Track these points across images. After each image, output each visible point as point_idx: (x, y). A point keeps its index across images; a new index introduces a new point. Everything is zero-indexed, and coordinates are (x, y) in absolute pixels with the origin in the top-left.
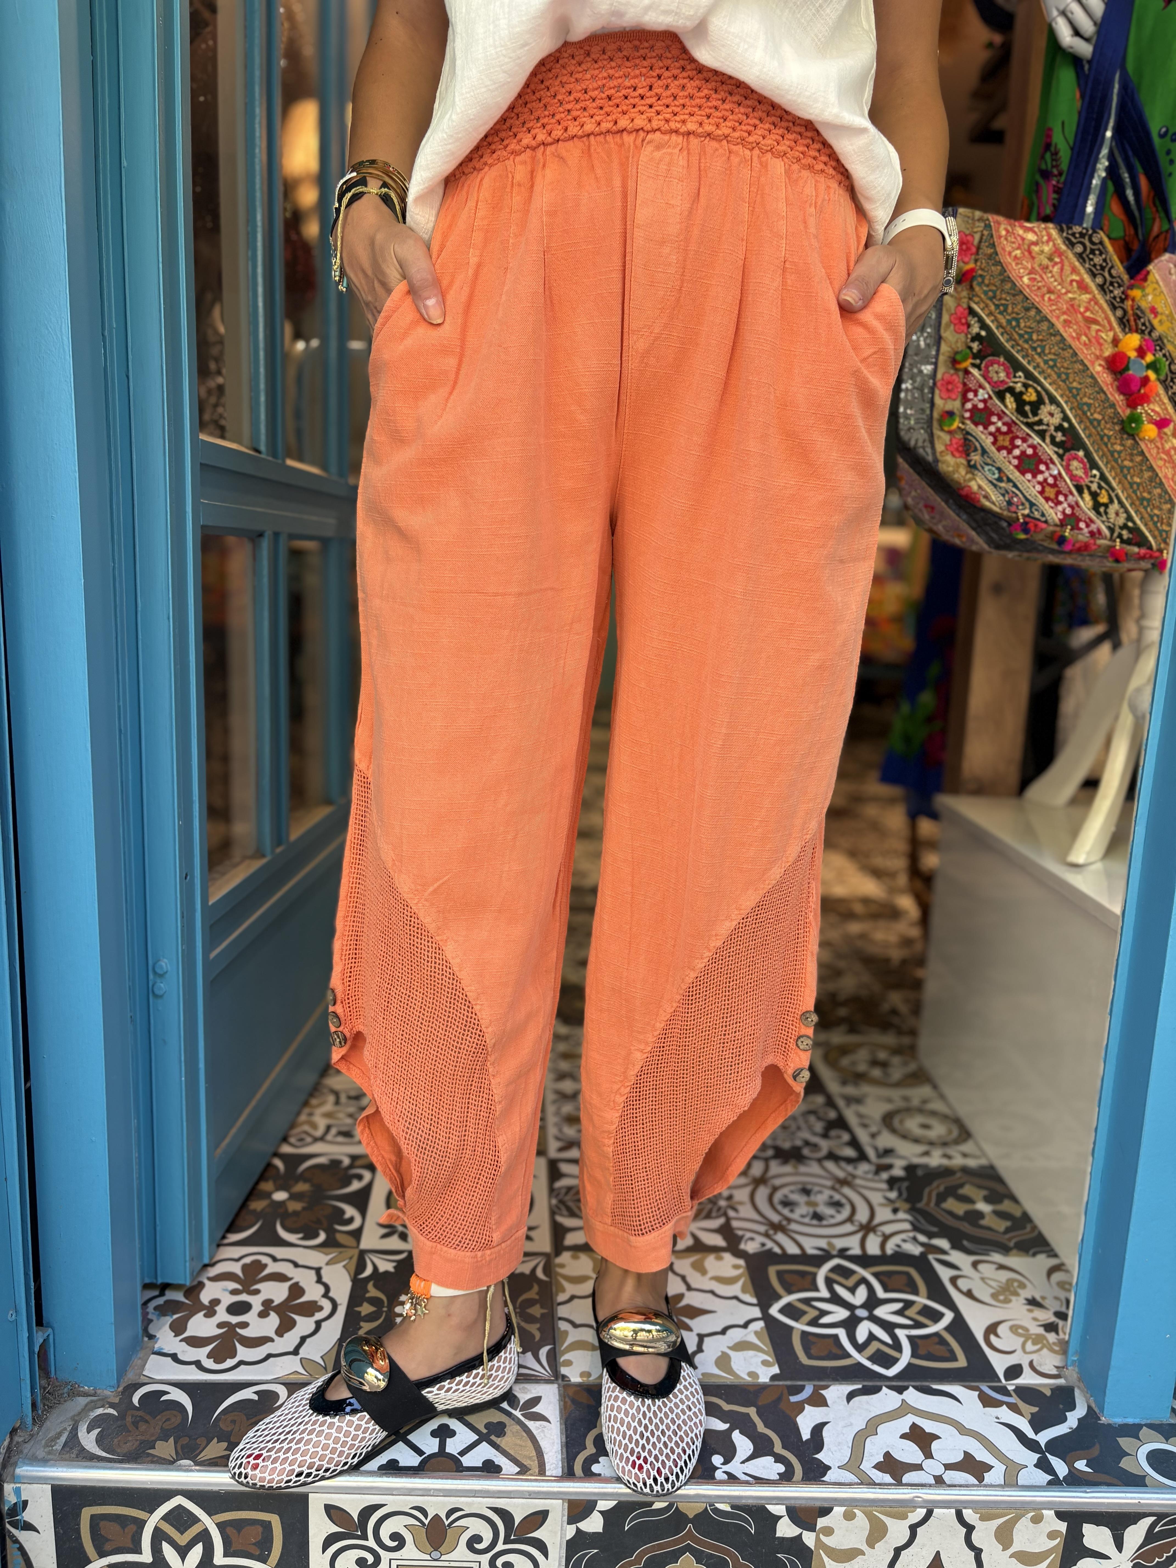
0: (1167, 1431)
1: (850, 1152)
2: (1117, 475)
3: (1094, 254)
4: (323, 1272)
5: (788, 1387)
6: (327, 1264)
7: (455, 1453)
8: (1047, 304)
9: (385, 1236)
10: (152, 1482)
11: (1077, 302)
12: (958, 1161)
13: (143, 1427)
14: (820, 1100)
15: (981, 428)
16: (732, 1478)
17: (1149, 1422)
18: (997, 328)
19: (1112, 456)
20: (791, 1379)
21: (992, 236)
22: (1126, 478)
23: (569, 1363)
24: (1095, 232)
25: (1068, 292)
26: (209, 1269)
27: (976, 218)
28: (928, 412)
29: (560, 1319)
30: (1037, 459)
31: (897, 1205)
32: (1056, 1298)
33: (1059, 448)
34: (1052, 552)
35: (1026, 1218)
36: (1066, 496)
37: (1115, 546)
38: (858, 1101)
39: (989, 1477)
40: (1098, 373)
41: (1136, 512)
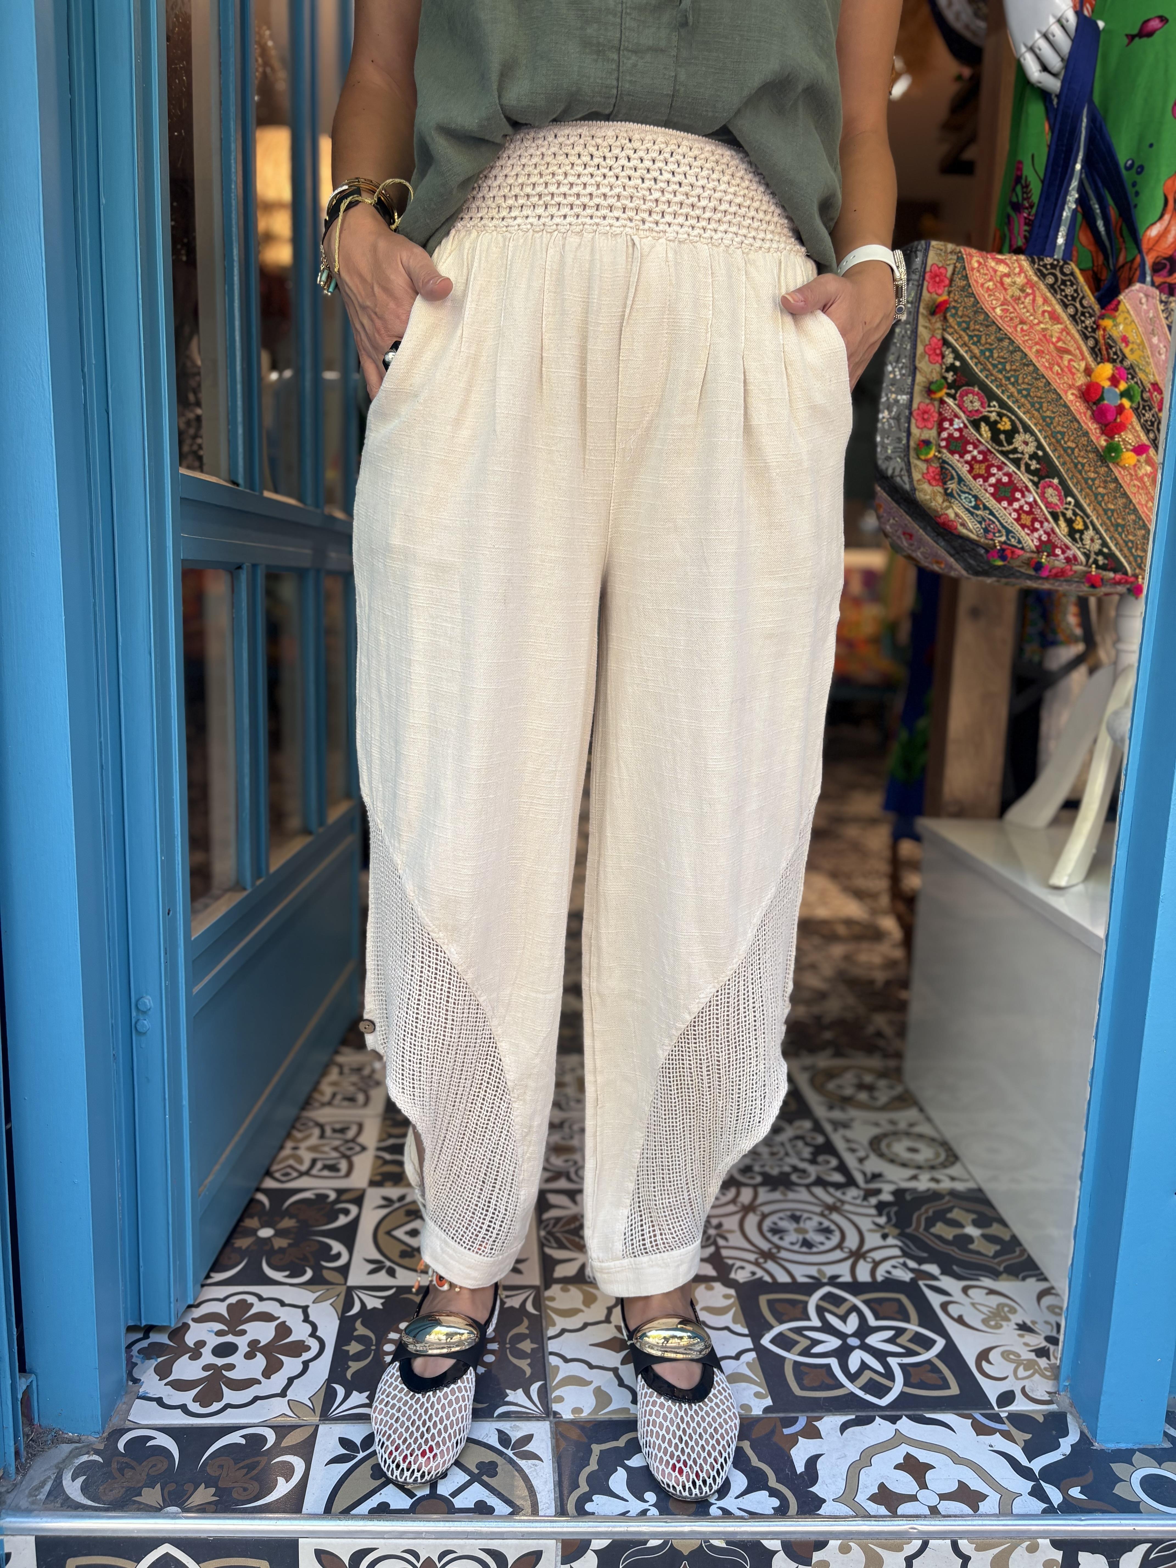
0: (1159, 1456)
1: (838, 1178)
2: (1091, 502)
3: (1066, 285)
4: (309, 1310)
5: (781, 1419)
6: (314, 1302)
7: (446, 1494)
8: (1020, 335)
9: (372, 1272)
10: (139, 1531)
11: (1049, 333)
12: (946, 1185)
13: (129, 1473)
14: (807, 1124)
15: (957, 456)
16: (726, 1513)
17: (1141, 1447)
18: (971, 358)
19: (1086, 483)
20: (784, 1411)
21: (965, 268)
22: (1101, 505)
23: (560, 1399)
24: (1066, 263)
25: (1040, 322)
26: (193, 1309)
27: (949, 250)
28: (904, 442)
29: (551, 1353)
30: (1012, 487)
31: (886, 1231)
32: (1047, 1323)
33: (1033, 476)
34: (1030, 577)
35: (1015, 1241)
36: (1041, 523)
37: (1091, 572)
38: (846, 1125)
39: (984, 1507)
40: (1071, 401)
41: (1110, 538)
